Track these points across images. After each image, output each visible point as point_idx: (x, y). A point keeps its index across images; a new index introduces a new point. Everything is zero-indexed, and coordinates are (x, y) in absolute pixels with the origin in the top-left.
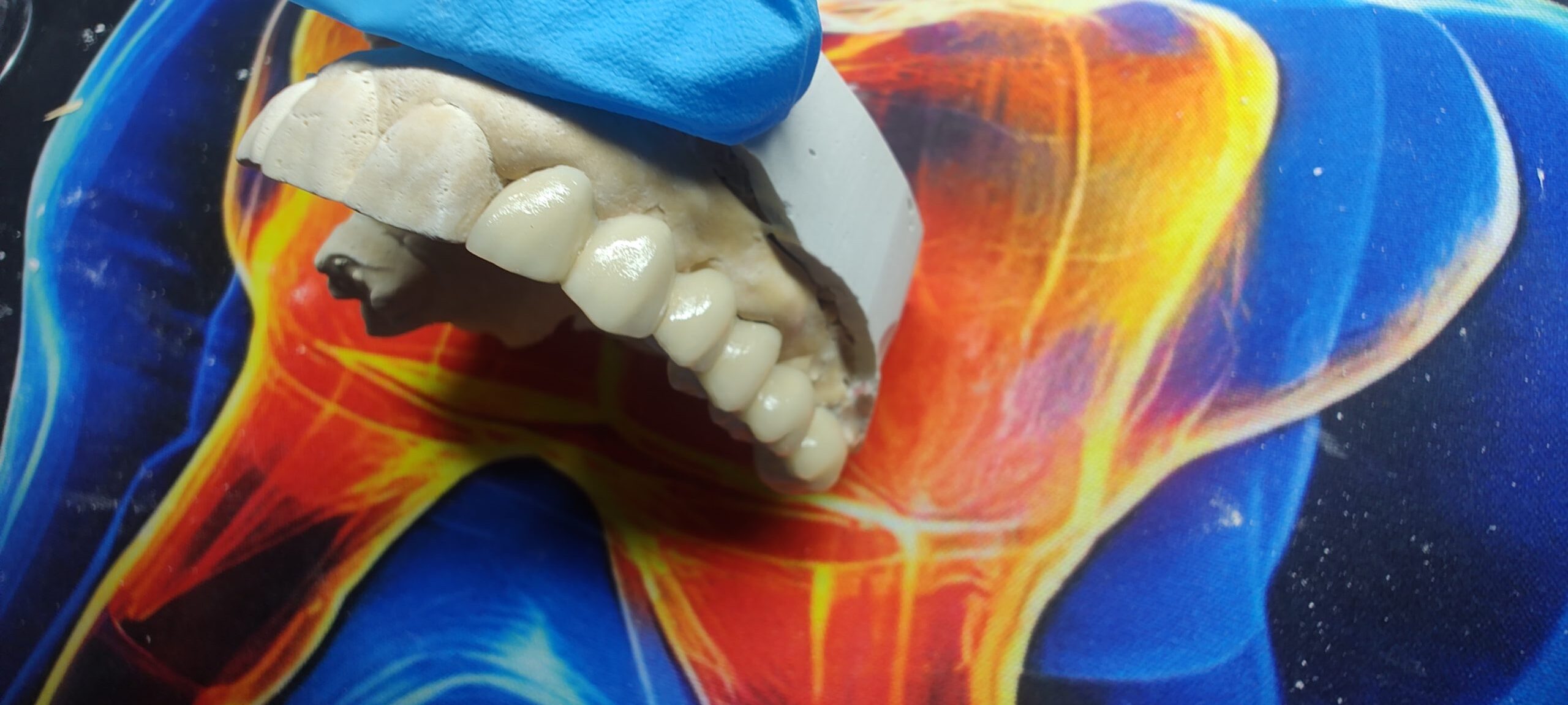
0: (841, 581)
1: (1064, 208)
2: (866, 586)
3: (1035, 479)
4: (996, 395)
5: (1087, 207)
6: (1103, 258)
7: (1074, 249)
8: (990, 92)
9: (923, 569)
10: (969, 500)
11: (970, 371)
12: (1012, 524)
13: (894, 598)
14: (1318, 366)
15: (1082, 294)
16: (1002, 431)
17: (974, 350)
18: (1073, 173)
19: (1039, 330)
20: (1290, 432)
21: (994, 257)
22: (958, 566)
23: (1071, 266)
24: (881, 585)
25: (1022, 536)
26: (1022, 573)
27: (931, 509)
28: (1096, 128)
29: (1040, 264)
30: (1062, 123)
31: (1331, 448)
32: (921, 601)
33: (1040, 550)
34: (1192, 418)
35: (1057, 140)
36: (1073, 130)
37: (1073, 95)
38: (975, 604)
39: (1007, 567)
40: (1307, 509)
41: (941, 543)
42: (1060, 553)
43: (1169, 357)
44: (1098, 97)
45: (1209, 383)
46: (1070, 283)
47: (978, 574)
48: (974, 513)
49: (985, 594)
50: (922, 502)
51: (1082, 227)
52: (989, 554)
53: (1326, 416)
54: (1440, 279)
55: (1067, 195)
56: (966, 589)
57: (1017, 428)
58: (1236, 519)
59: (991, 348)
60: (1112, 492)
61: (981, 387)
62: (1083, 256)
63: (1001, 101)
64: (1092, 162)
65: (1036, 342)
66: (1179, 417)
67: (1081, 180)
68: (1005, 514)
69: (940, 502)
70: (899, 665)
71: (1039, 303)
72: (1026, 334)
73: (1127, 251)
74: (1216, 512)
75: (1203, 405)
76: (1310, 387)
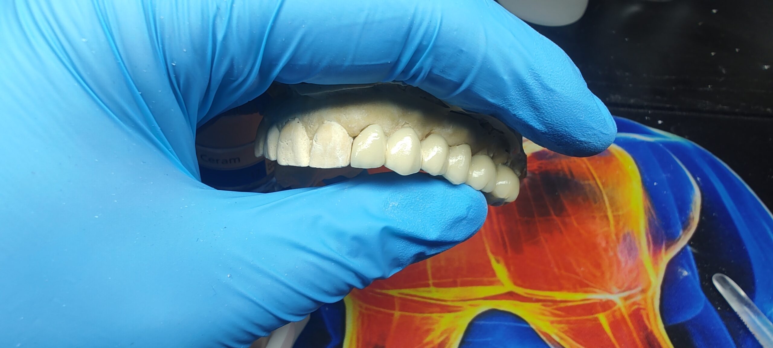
0: (607, 317)
1: (604, 201)
2: (614, 316)
3: (638, 275)
4: (616, 255)
5: (609, 199)
6: (620, 213)
7: (613, 212)
8: (566, 169)
9: (625, 307)
10: (626, 285)
11: (606, 250)
12: (640, 289)
13: (623, 317)
14: (681, 232)
15: (621, 224)
16: (623, 265)
17: (604, 244)
18: (601, 191)
19: (617, 235)
20: (684, 249)
21: (594, 218)
22: (634, 304)
23: (614, 216)
24: (617, 314)
25: (644, 291)
26: (649, 301)
27: (618, 290)
28: (600, 178)
29: (606, 217)
30: (590, 177)
31: (694, 251)
32: (630, 316)
33: (650, 293)
34: (663, 250)
35: (592, 182)
36: (594, 179)
37: (588, 169)
38: (643, 313)
39: (645, 300)
40: (698, 267)
41: (626, 299)
42: (654, 293)
43: (650, 236)
44: (596, 169)
45: (662, 242)
46: (617, 222)
47: (639, 304)
48: (629, 288)
49: (644, 309)
50: (615, 289)
51: (612, 204)
52: (639, 298)
53: (689, 243)
54: (693, 207)
55: (603, 198)
56: (638, 310)
57: (626, 263)
58: (685, 273)
59: (607, 243)
60: (657, 274)
61: (611, 254)
62: (615, 213)
63: (571, 173)
64: (604, 187)
65: (618, 239)
66: (660, 251)
67: (604, 192)
68: (636, 287)
69: (619, 288)
70: (635, 335)
71: (612, 228)
72: (614, 237)
73: (625, 210)
74: (681, 273)
75: (664, 247)
76: (683, 237)
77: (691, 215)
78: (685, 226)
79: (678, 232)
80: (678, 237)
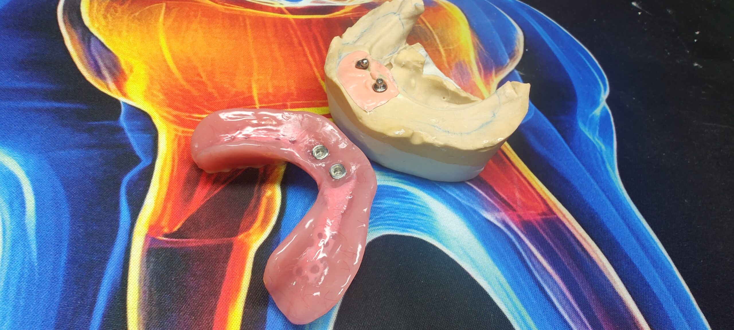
1: (435, 39)
5: (440, 38)
6: (451, 47)
7: (443, 47)
15: (453, 55)
18: (431, 32)
19: (449, 64)
20: (512, 73)
23: (445, 50)
28: (429, 22)
29: (438, 51)
30: (420, 22)
31: (522, 74)
34: (494, 74)
35: (422, 25)
36: (424, 22)
43: (480, 64)
45: (492, 68)
46: (448, 54)
51: (442, 42)
53: (517, 68)
54: (517, 42)
55: (433, 37)
60: (489, 92)
62: (446, 48)
64: (434, 29)
65: (450, 67)
66: (491, 75)
67: (434, 32)
71: (444, 58)
72: (446, 65)
73: (455, 46)
75: (494, 71)
76: (510, 64)
77: (516, 48)
78: (512, 55)
79: (506, 61)
80: (506, 64)
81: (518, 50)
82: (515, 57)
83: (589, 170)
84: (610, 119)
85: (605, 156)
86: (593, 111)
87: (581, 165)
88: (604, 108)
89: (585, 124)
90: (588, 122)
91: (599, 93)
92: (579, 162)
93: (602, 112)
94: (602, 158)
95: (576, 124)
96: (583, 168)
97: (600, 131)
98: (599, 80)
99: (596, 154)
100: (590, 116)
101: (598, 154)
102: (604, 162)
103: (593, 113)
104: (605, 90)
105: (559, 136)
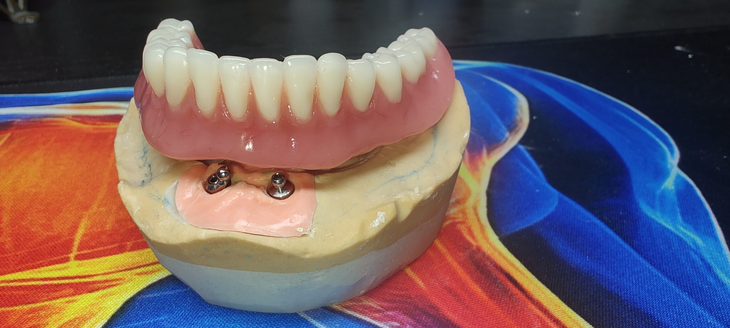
14: (507, 135)
26: (470, 212)
31: (530, 149)
33: (470, 203)
34: (484, 155)
38: (462, 227)
39: (464, 213)
40: (539, 163)
42: (477, 201)
45: (482, 147)
49: (463, 223)
53: (521, 143)
54: (518, 111)
56: (454, 225)
66: (480, 156)
75: (485, 151)
77: (518, 118)
78: (512, 128)
79: (503, 135)
80: (504, 139)
81: (521, 120)
82: (517, 129)
83: (684, 288)
84: (694, 192)
85: (707, 257)
86: (660, 185)
87: (665, 280)
88: (678, 176)
89: (653, 206)
90: (657, 203)
91: (663, 157)
92: (660, 275)
93: (676, 184)
94: (703, 260)
95: (638, 209)
96: (672, 285)
97: (683, 214)
98: (657, 140)
99: (688, 255)
100: (658, 192)
101: (692, 254)
102: (709, 268)
103: (663, 187)
104: (672, 152)
105: (610, 232)
